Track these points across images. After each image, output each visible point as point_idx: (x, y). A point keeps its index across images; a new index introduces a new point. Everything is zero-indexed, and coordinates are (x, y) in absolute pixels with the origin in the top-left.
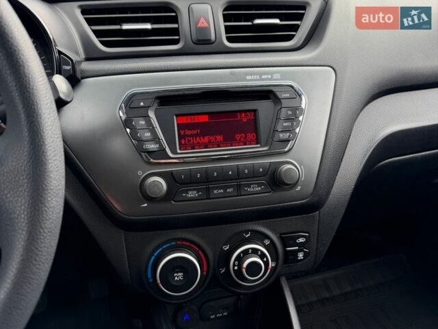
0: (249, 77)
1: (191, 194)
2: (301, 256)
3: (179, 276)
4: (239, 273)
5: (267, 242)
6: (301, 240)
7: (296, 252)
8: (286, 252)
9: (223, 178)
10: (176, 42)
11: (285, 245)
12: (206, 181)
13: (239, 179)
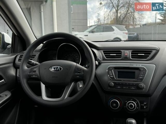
0: (134, 65)
1: (119, 87)
2: (145, 107)
3: (114, 105)
4: (128, 107)
5: (136, 102)
6: (145, 103)
7: (144, 106)
8: (141, 106)
9: (126, 85)
11: (141, 104)
12: (122, 85)
13: (129, 85)
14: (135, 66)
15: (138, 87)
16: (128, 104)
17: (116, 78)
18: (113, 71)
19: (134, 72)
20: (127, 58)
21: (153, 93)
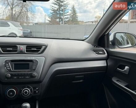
1: (15, 78)
2: (37, 92)
3: (11, 93)
4: (23, 94)
5: (30, 89)
6: (37, 89)
8: (34, 91)
9: (21, 75)
10: (16, 52)
11: (34, 90)
12: (18, 75)
14: (29, 58)
15: (32, 76)
16: (24, 91)
17: (13, 70)
18: (9, 64)
19: (29, 64)
20: (22, 52)
21: (43, 80)
